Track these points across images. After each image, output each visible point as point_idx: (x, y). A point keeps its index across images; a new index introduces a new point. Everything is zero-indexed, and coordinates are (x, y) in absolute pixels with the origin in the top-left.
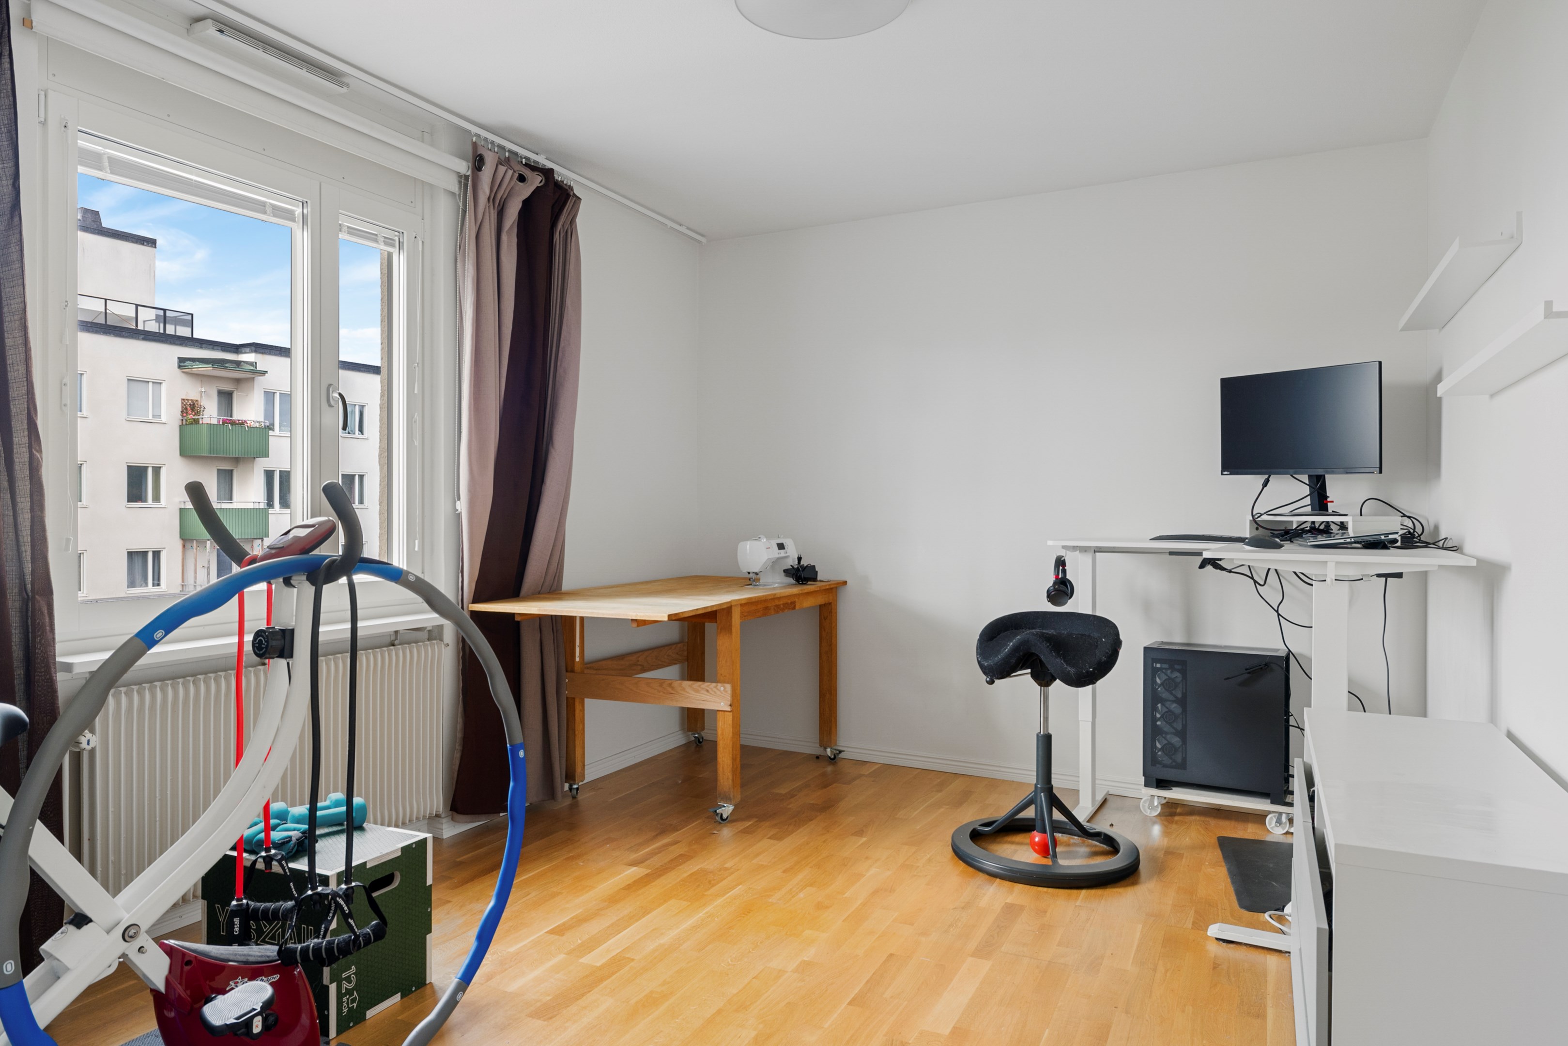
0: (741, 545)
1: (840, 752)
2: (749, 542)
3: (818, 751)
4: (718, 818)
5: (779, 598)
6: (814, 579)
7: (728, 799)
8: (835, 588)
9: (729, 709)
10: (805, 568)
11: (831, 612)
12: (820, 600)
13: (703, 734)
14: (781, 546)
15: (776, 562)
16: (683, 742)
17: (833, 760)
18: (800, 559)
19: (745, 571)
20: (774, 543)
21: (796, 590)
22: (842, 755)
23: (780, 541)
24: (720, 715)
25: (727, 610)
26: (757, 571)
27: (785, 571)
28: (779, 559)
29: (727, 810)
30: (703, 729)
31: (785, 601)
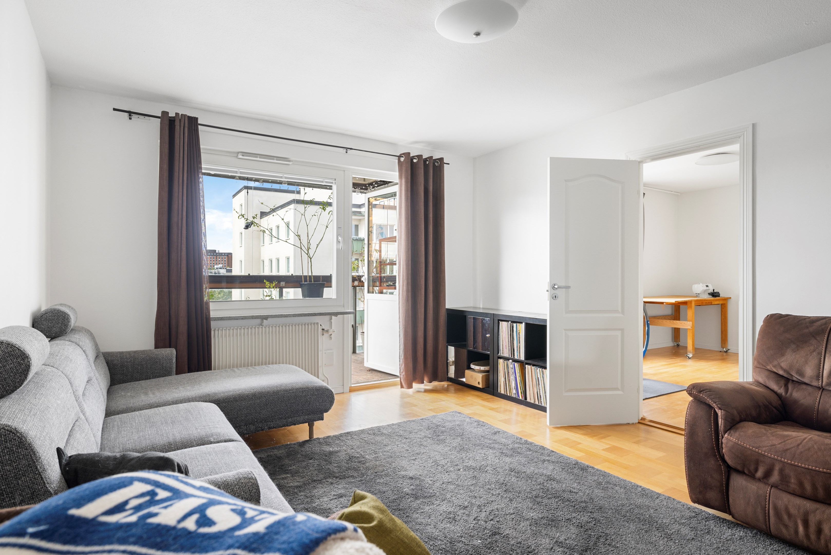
0: (693, 286)
1: (729, 350)
2: (696, 285)
3: (721, 349)
4: (688, 358)
5: (707, 300)
6: (719, 296)
7: (690, 353)
8: (726, 299)
9: (691, 328)
10: (715, 293)
11: (725, 306)
12: (721, 302)
13: (679, 343)
14: (707, 286)
15: (705, 291)
16: (673, 345)
17: (726, 352)
18: (714, 290)
19: (695, 293)
20: (705, 285)
21: (713, 298)
22: (729, 351)
23: (707, 285)
24: (688, 330)
25: (691, 302)
26: (699, 293)
27: (709, 294)
28: (706, 290)
29: (690, 355)
30: (680, 342)
31: (708, 301)
